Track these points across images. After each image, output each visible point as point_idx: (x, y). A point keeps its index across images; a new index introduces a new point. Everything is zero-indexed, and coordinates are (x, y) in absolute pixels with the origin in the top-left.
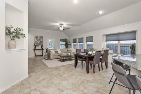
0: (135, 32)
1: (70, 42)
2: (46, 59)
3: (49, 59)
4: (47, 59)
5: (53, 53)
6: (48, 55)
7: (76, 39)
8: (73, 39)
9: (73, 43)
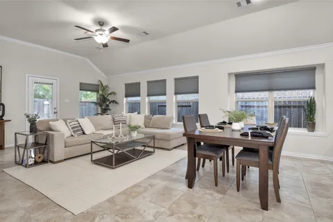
0: (311, 70)
1: (114, 93)
2: (31, 161)
3: (44, 162)
4: (36, 163)
5: (63, 135)
6: (36, 144)
7: (139, 84)
8: (127, 85)
9: (127, 96)
